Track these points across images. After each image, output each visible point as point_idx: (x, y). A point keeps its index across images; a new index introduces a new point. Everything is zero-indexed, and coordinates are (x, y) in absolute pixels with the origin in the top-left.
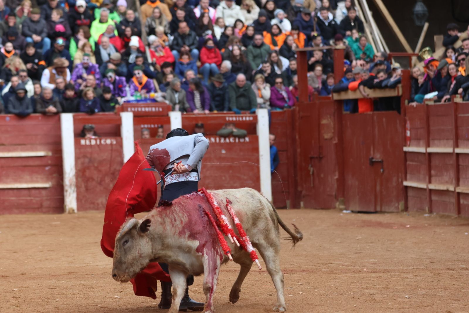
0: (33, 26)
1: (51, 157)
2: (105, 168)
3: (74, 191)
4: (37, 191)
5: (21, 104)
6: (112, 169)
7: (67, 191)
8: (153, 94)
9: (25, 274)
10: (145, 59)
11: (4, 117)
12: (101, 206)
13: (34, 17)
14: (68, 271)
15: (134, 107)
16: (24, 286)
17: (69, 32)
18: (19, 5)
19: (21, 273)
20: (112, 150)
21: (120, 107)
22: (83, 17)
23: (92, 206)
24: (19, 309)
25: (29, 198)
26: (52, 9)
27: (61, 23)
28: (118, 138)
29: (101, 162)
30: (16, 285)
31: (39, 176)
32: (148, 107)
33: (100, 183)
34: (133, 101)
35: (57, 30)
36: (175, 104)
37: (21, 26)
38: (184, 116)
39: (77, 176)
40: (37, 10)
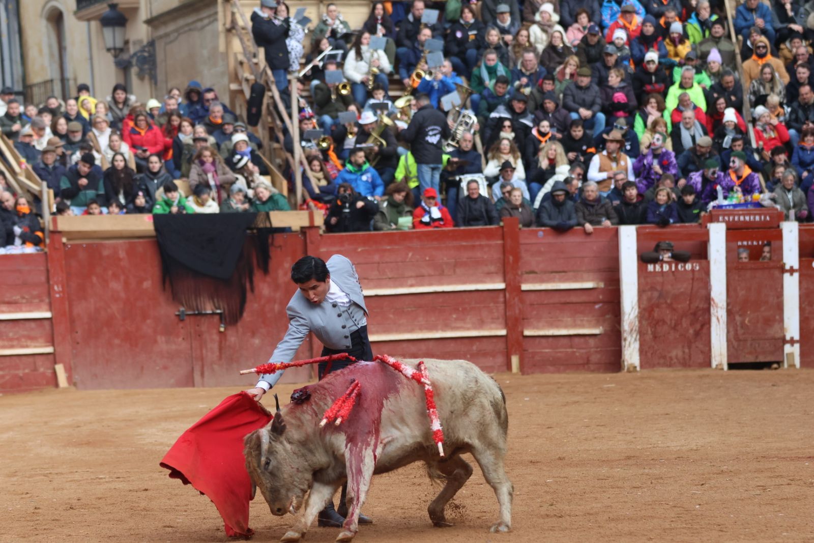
0: (580, 95)
1: (601, 288)
2: (682, 306)
3: (635, 340)
4: (582, 340)
5: (560, 212)
6: (693, 306)
7: (625, 340)
8: (756, 196)
9: (564, 458)
10: (747, 142)
11: (536, 232)
12: (675, 360)
13: (582, 81)
14: (626, 455)
15: (729, 215)
16: (562, 476)
17: (634, 102)
18: (560, 63)
19: (558, 457)
20: (693, 279)
21: (707, 214)
22: (653, 78)
23: (662, 361)
24: (555, 508)
25: (570, 350)
26: (608, 68)
27: (622, 89)
28: (703, 261)
29: (676, 297)
30: (551, 474)
31: (585, 319)
32: (750, 215)
33: (674, 328)
34: (726, 206)
35: (616, 101)
36: (788, 208)
37: (561, 96)
38: (803, 228)
39: (641, 317)
40: (586, 70)
